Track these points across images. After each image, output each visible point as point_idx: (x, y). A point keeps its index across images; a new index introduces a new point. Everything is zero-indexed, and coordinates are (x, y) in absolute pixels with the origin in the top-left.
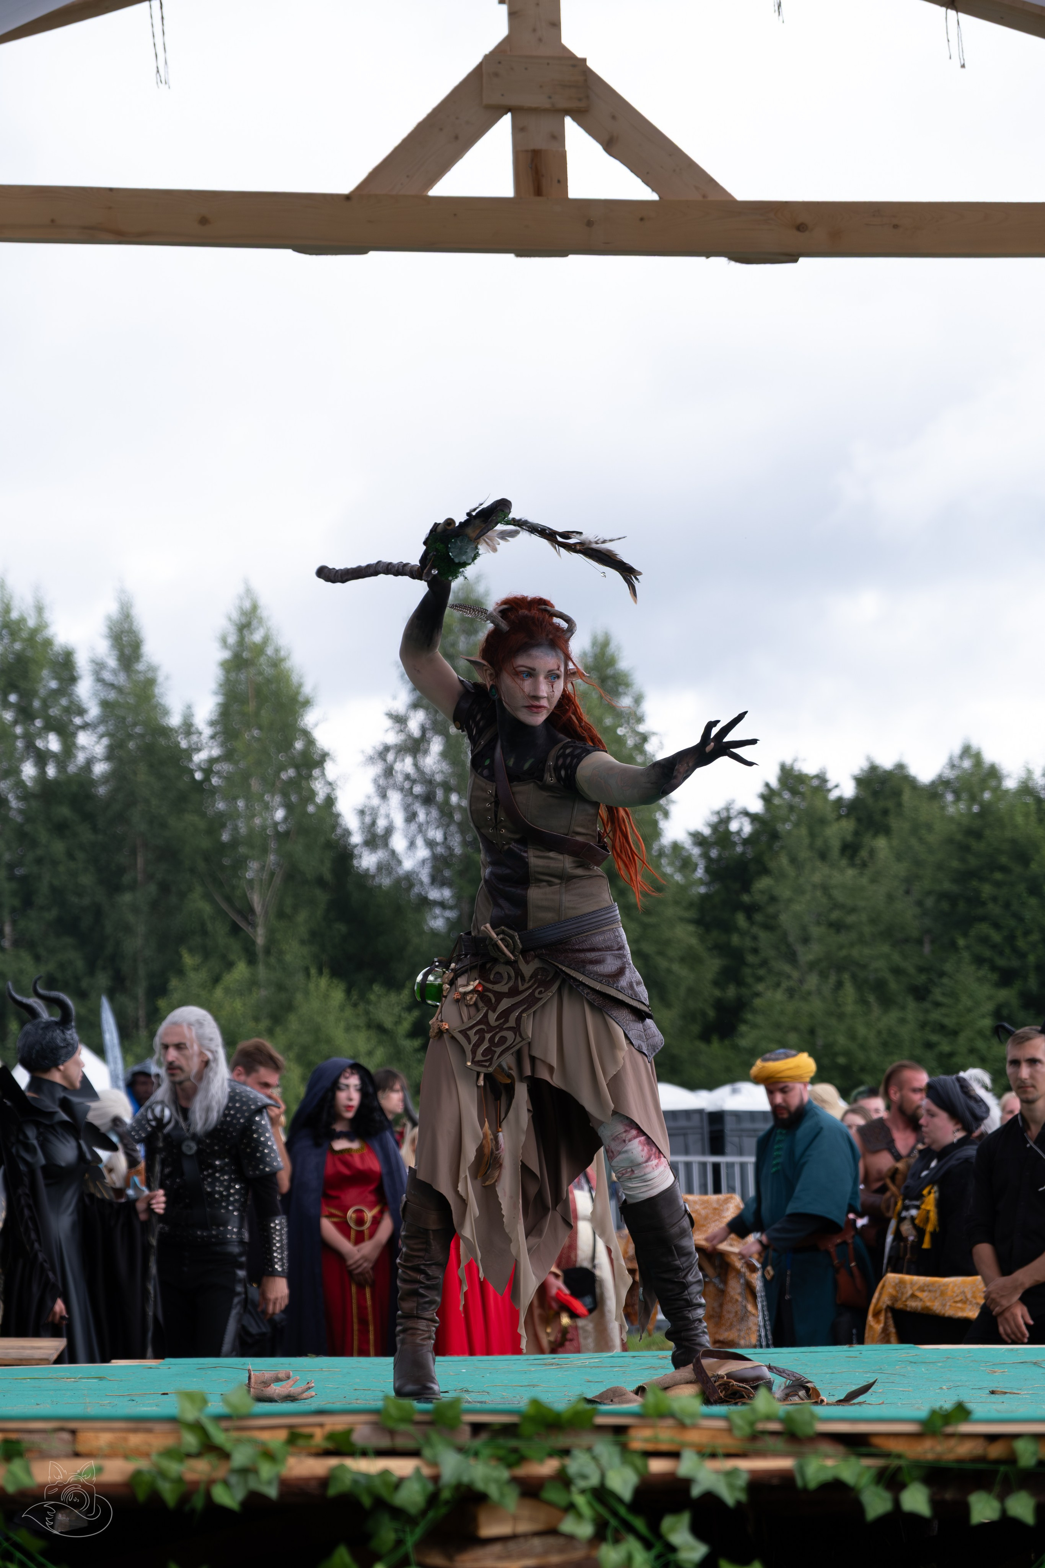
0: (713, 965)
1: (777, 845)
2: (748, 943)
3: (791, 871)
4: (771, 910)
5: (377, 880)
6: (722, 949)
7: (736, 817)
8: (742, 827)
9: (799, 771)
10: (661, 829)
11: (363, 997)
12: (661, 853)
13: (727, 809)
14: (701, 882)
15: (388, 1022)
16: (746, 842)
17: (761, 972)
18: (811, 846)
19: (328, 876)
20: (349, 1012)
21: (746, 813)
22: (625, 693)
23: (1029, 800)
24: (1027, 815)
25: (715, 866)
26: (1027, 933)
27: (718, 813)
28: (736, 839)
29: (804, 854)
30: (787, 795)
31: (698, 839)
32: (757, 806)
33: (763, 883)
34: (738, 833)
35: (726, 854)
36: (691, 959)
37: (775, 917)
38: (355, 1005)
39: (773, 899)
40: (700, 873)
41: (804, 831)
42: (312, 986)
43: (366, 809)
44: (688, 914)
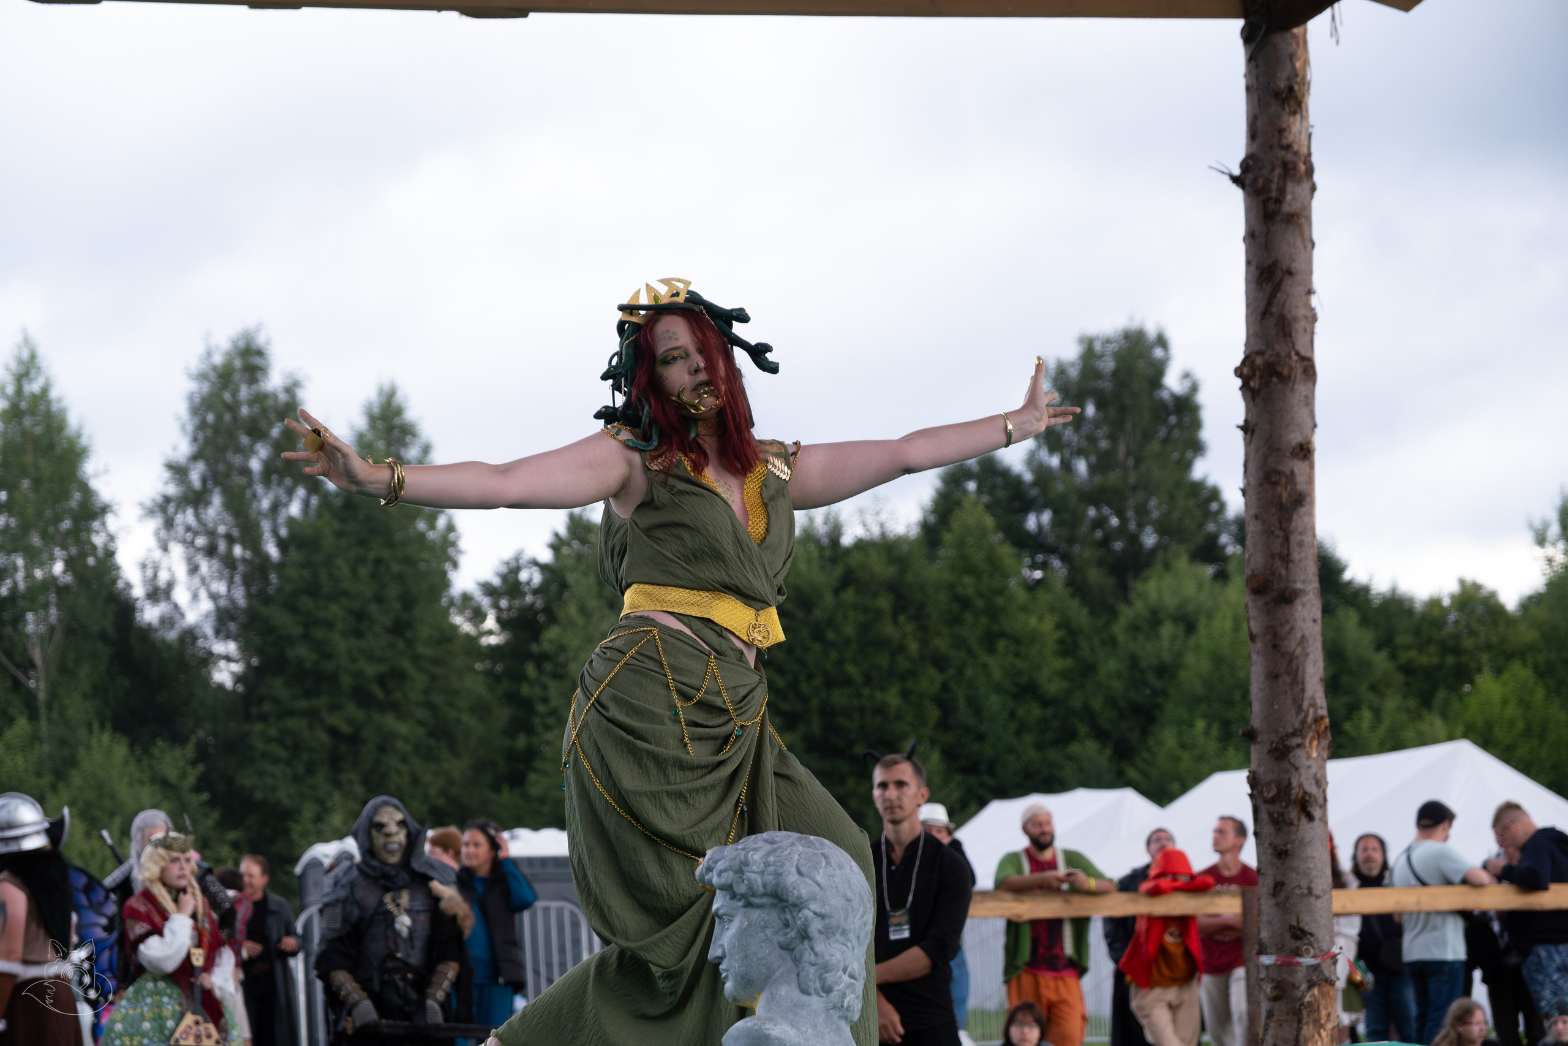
0: (503, 715)
1: (566, 594)
2: (538, 691)
3: (580, 621)
4: (562, 658)
5: (159, 633)
6: (513, 699)
7: (525, 567)
8: (531, 576)
9: (588, 521)
10: (449, 580)
11: (146, 751)
12: (452, 603)
13: (517, 559)
14: (490, 633)
15: (172, 775)
16: (536, 592)
17: (551, 721)
18: (600, 596)
19: (110, 631)
20: (132, 767)
21: (535, 563)
22: (412, 443)
23: (812, 547)
24: (809, 562)
25: (505, 616)
26: (810, 677)
27: (508, 563)
28: (526, 589)
29: (593, 603)
30: (576, 544)
31: (488, 589)
32: (546, 556)
33: (552, 633)
34: (528, 583)
35: (517, 603)
36: (481, 710)
37: (565, 666)
38: (139, 761)
39: (562, 648)
40: (490, 623)
41: (592, 579)
42: (94, 742)
43: (147, 562)
44: (479, 666)
